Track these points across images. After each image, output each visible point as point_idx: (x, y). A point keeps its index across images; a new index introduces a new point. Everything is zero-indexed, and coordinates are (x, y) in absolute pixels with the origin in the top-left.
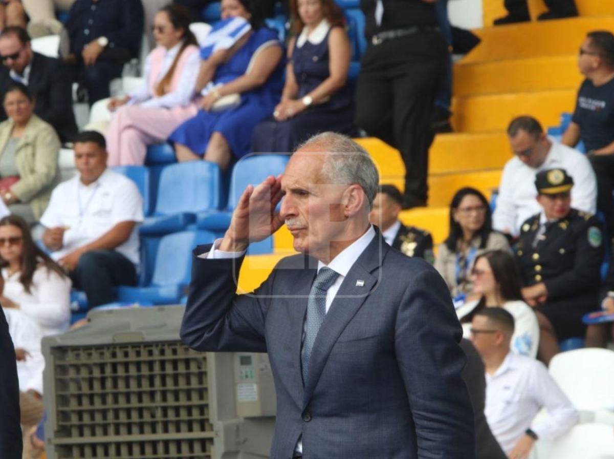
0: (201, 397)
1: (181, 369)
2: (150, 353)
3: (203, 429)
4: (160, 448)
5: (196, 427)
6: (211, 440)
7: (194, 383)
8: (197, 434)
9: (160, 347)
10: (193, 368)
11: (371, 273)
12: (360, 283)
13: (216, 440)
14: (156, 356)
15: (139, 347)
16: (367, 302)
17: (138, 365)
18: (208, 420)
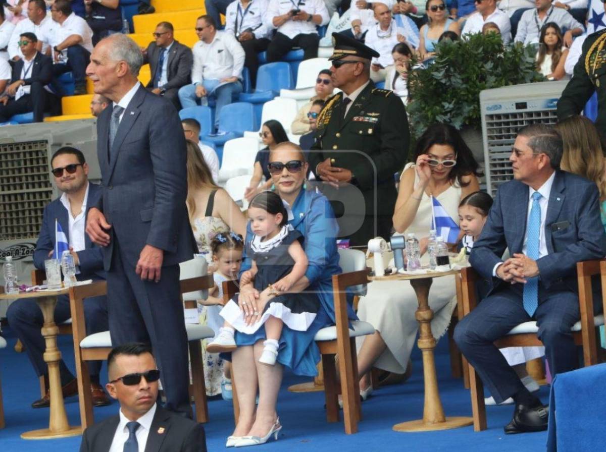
0: (45, 170)
1: (34, 156)
2: (18, 148)
3: (46, 186)
4: (25, 197)
5: (43, 185)
6: (51, 192)
7: (41, 164)
8: (43, 189)
9: (23, 145)
10: (40, 156)
11: (138, 107)
12: (132, 113)
13: (53, 192)
14: (21, 150)
15: (12, 145)
16: (136, 123)
17: (12, 155)
18: (49, 181)
